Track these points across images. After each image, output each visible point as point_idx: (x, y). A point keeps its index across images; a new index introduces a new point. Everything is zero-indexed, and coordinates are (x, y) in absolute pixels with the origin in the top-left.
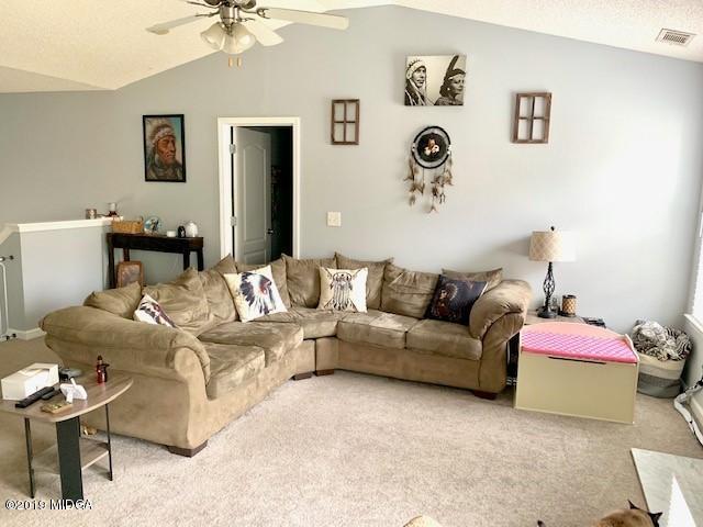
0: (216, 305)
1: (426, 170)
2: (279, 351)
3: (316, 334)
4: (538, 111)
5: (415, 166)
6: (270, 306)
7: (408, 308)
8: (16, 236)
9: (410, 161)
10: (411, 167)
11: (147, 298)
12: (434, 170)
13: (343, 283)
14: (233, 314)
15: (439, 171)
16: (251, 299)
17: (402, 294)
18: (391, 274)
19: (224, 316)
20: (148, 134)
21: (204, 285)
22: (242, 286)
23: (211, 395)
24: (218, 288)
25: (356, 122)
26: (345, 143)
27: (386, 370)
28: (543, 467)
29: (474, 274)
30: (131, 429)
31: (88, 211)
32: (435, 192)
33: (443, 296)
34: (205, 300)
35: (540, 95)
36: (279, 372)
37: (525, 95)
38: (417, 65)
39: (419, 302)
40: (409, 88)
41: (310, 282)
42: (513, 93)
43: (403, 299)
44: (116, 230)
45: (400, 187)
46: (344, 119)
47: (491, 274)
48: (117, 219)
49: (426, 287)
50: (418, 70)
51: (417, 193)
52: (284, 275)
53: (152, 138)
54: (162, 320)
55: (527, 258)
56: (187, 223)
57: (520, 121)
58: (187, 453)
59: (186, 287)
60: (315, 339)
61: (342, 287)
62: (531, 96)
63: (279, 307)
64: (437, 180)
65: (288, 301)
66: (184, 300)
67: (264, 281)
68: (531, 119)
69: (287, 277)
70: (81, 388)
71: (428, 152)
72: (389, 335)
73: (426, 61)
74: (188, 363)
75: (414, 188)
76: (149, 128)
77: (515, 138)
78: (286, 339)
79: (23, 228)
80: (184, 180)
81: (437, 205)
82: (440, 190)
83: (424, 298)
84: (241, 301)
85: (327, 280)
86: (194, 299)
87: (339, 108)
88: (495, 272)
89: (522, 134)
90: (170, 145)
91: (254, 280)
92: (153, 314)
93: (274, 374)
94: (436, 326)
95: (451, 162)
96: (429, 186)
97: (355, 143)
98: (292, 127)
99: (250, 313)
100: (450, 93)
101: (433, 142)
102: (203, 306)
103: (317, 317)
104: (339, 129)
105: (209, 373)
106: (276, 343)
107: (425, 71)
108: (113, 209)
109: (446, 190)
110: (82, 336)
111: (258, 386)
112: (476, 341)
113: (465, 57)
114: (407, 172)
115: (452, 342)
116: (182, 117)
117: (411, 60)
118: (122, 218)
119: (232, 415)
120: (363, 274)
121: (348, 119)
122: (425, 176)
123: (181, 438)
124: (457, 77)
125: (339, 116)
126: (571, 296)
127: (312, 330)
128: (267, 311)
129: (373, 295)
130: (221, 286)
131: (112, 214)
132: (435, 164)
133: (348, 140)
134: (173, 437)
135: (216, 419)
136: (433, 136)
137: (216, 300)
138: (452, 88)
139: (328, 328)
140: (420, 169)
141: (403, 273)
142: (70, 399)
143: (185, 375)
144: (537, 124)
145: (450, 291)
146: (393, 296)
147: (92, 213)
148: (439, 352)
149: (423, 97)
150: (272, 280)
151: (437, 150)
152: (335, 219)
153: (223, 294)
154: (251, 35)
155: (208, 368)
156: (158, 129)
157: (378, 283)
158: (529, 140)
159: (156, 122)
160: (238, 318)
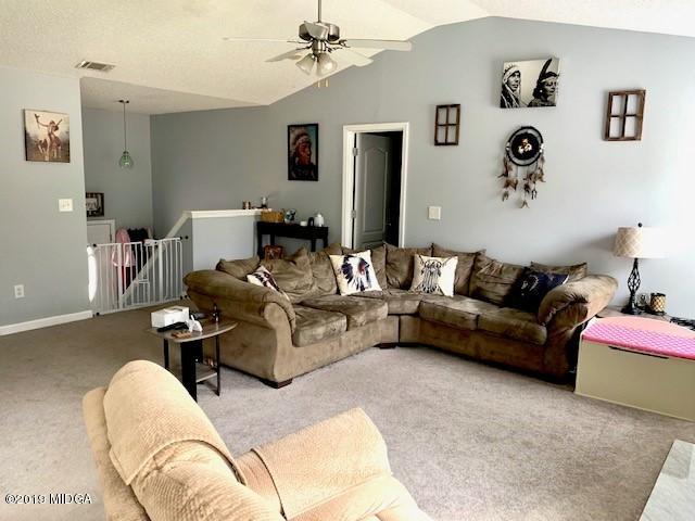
0: (321, 281)
1: (519, 168)
2: (360, 319)
3: (399, 311)
4: (631, 108)
5: (510, 164)
6: (366, 285)
7: (491, 296)
8: (190, 221)
9: (504, 159)
10: (506, 165)
11: (263, 268)
12: (526, 168)
13: (433, 270)
14: (335, 289)
15: (532, 169)
16: (350, 277)
17: (487, 282)
18: (479, 264)
19: (327, 289)
20: (291, 141)
21: (311, 263)
22: (343, 267)
23: (295, 343)
24: (323, 267)
25: (457, 124)
26: (446, 144)
27: (460, 348)
28: (570, 440)
29: (559, 268)
30: (238, 363)
31: (244, 204)
32: (527, 188)
33: (524, 286)
34: (311, 274)
35: (632, 92)
36: (363, 338)
37: (617, 94)
38: (512, 71)
39: (502, 290)
40: (505, 92)
41: (405, 268)
42: (605, 93)
43: (487, 287)
44: (265, 219)
45: (495, 184)
46: (446, 122)
47: (574, 268)
48: (266, 211)
49: (510, 278)
50: (513, 75)
51: (510, 190)
52: (384, 260)
53: (294, 144)
54: (269, 284)
55: (611, 254)
56: (316, 215)
57: (612, 119)
58: (274, 385)
59: (295, 263)
60: (399, 315)
61: (432, 273)
62: (624, 95)
63: (374, 286)
64: (530, 176)
65: (385, 283)
66: (292, 273)
67: (362, 263)
68: (623, 117)
69: (387, 263)
70: (198, 323)
71: (521, 151)
72: (463, 317)
73: (521, 66)
74: (276, 315)
75: (508, 184)
76: (292, 136)
77: (607, 136)
78: (368, 310)
79: (196, 215)
80: (316, 179)
81: (529, 201)
82: (532, 186)
83: (507, 288)
84: (342, 278)
85: (420, 267)
86: (300, 272)
87: (443, 113)
88: (578, 266)
89: (614, 132)
90: (307, 150)
91: (354, 262)
92: (261, 279)
93: (358, 338)
94: (512, 312)
95: (542, 159)
96: (521, 183)
97: (456, 144)
98: (402, 132)
99: (348, 289)
100: (543, 95)
101: (525, 141)
102: (308, 279)
103: (402, 296)
104: (442, 131)
105: (294, 326)
106: (359, 312)
107: (519, 76)
108: (264, 202)
109: (538, 186)
110: (208, 289)
111: (340, 345)
112: (541, 327)
113: (558, 59)
114: (502, 170)
115: (518, 327)
116: (316, 125)
117: (506, 66)
118: (270, 210)
119: (314, 363)
120: (453, 262)
121: (450, 122)
122: (518, 173)
123: (269, 372)
124: (550, 80)
125: (442, 120)
126: (659, 295)
127: (396, 307)
128: (363, 288)
129: (461, 282)
130: (326, 265)
131: (263, 206)
132: (527, 162)
133: (449, 140)
134: (265, 372)
135: (299, 364)
136: (526, 135)
137: (322, 276)
138: (545, 90)
139: (411, 306)
140: (514, 167)
141: (492, 263)
142: (191, 329)
143: (273, 324)
144: (630, 122)
145: (531, 281)
146: (479, 284)
147: (247, 205)
148: (505, 335)
149: (517, 100)
150: (369, 262)
151: (530, 148)
152: (436, 212)
153: (327, 272)
154: (333, 62)
155: (294, 322)
156: (298, 137)
157: (466, 271)
158: (622, 137)
159: (297, 131)
160: (338, 292)
